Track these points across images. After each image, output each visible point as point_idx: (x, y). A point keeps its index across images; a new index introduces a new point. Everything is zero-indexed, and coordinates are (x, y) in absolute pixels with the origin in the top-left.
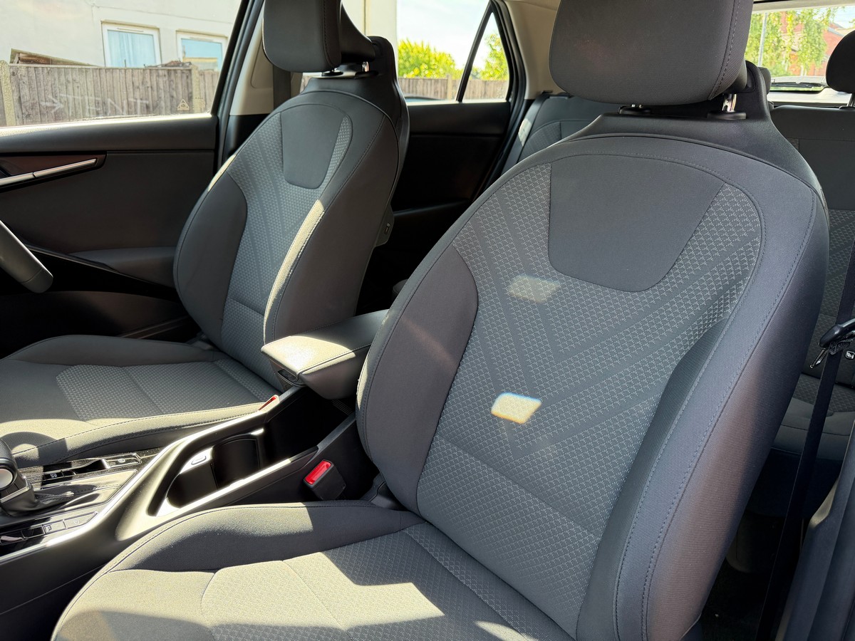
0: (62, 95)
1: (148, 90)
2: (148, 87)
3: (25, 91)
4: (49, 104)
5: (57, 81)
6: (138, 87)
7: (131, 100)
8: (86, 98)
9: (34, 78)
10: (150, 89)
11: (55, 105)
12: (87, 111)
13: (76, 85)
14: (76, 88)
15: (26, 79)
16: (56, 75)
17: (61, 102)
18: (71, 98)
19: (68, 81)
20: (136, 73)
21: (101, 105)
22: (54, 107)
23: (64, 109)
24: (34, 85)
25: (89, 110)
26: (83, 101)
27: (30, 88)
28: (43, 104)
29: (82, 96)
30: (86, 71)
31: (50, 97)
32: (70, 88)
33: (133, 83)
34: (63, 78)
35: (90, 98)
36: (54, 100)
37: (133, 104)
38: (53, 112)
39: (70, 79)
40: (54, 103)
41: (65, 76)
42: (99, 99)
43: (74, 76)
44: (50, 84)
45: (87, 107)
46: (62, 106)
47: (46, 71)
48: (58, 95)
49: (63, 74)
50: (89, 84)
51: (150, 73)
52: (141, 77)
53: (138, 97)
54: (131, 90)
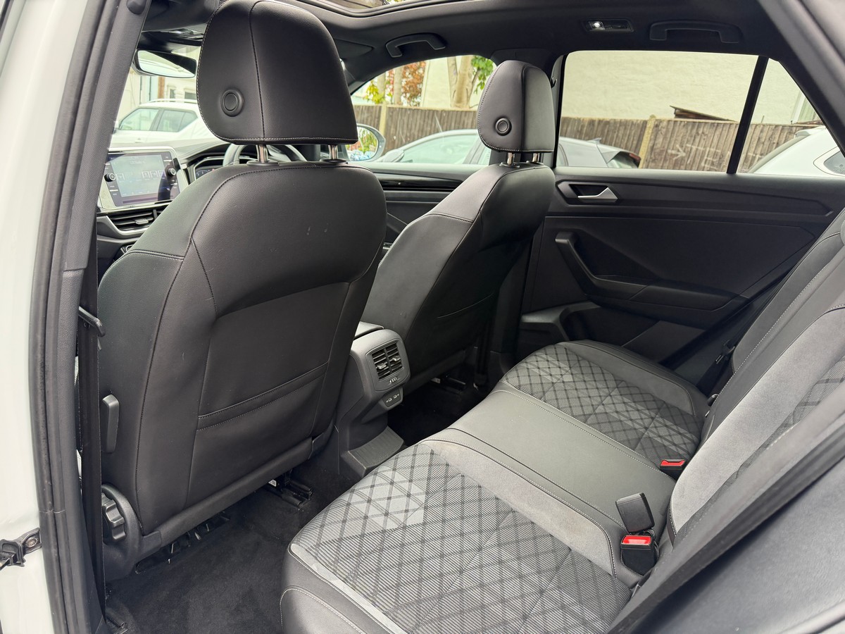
0: (688, 145)
1: (772, 146)
2: (774, 143)
3: (660, 140)
4: (674, 152)
5: (688, 134)
6: (763, 143)
7: (751, 154)
8: (708, 149)
9: (671, 130)
10: (775, 145)
11: (679, 153)
12: (704, 160)
13: (704, 137)
14: (702, 140)
15: (664, 130)
16: (690, 128)
17: (684, 151)
18: (694, 148)
19: (697, 133)
20: (766, 129)
21: (718, 157)
22: (677, 155)
23: (684, 157)
24: (669, 135)
25: (706, 160)
26: (704, 152)
27: (665, 138)
28: (670, 151)
29: (705, 147)
30: (718, 125)
31: (678, 146)
32: (697, 140)
33: (759, 139)
34: (694, 131)
35: (712, 149)
36: (680, 149)
37: (750, 159)
38: (674, 159)
39: (700, 132)
40: (678, 151)
41: (697, 129)
42: (719, 151)
43: (705, 129)
44: (681, 135)
45: (705, 158)
46: (684, 154)
47: (683, 124)
48: (684, 145)
49: (696, 127)
50: (716, 137)
51: (782, 129)
52: (770, 133)
53: (759, 152)
54: (755, 145)
